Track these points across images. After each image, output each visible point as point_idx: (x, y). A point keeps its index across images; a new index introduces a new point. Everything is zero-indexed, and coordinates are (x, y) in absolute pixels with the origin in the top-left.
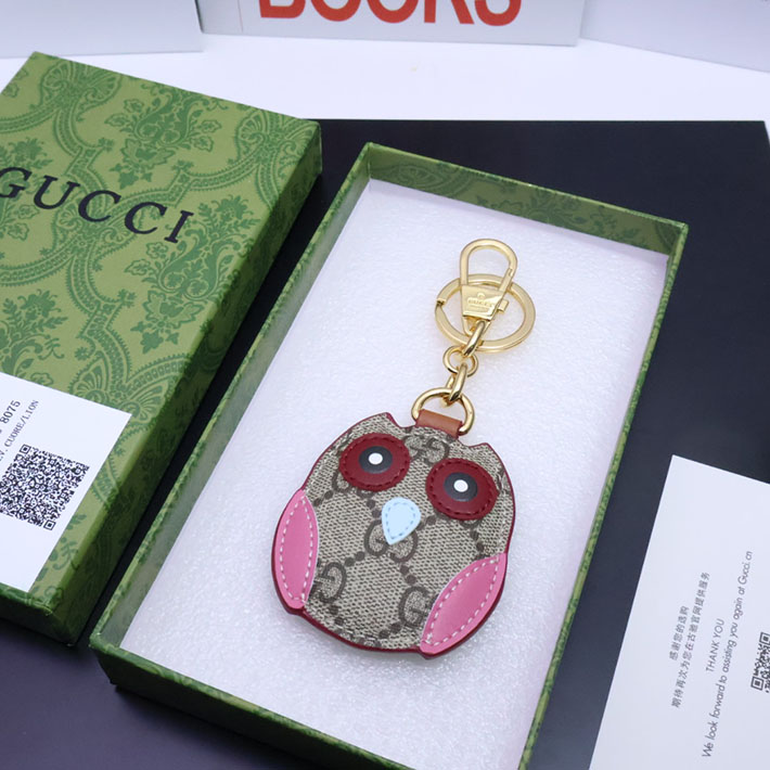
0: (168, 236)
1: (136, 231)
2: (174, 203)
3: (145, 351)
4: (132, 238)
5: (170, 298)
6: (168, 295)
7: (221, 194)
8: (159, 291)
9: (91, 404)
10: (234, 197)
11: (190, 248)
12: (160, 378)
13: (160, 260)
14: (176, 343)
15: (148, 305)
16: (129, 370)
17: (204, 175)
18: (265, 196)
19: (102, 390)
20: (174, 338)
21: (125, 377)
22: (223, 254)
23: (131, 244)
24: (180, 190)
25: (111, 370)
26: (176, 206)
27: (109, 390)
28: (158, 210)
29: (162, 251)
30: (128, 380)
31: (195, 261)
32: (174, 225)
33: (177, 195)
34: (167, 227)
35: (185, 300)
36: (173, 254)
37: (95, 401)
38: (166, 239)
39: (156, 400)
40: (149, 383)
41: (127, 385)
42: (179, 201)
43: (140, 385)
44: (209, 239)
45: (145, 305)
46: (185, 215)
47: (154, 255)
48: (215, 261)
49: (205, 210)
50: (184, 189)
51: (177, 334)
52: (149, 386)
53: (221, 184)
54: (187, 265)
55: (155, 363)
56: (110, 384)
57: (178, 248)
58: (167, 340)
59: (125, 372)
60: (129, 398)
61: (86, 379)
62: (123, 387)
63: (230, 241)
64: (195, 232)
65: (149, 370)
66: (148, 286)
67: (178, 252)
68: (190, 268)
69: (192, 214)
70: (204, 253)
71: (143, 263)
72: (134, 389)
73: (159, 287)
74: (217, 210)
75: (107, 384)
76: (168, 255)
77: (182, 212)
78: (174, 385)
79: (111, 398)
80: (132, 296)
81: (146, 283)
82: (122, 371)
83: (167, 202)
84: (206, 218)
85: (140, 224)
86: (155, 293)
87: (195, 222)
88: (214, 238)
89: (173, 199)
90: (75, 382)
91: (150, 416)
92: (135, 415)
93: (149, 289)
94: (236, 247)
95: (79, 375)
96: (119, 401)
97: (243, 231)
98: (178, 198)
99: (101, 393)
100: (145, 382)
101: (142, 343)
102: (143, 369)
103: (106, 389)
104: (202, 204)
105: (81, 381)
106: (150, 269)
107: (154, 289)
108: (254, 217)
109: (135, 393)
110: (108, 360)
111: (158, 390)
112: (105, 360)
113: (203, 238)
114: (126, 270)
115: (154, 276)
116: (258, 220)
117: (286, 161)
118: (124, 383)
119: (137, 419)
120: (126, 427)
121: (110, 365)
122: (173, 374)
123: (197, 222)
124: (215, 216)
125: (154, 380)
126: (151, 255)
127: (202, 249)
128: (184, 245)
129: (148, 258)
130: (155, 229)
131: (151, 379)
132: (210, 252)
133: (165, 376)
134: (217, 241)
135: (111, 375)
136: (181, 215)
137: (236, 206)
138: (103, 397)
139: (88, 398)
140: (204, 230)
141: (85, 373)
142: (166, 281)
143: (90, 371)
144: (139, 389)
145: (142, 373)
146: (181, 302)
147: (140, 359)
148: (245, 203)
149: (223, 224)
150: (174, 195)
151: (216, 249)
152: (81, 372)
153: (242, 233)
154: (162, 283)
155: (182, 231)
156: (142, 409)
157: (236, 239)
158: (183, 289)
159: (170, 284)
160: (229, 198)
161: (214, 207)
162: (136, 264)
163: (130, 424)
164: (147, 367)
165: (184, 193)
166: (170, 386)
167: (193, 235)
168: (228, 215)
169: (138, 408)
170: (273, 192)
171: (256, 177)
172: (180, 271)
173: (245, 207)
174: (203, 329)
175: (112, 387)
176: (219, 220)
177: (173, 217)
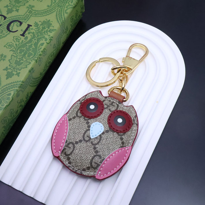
0: (22, 34)
1: (10, 31)
2: (25, 21)
3: (7, 79)
4: (9, 34)
5: (19, 58)
6: (18, 57)
7: (43, 19)
8: (15, 55)
10: (48, 20)
11: (29, 39)
13: (17, 43)
15: (10, 61)
17: (38, 11)
18: (59, 21)
22: (41, 42)
23: (8, 36)
24: (29, 16)
26: (26, 22)
28: (19, 23)
29: (19, 40)
31: (30, 44)
32: (24, 30)
33: (27, 18)
34: (22, 30)
35: (25, 60)
36: (23, 41)
38: (21, 35)
42: (27, 20)
43: (3, 92)
44: (36, 36)
45: (9, 60)
46: (29, 26)
47: (15, 41)
48: (38, 45)
49: (36, 24)
50: (30, 16)
53: (44, 15)
54: (27, 45)
57: (25, 39)
63: (44, 37)
64: (31, 33)
66: (12, 53)
67: (24, 40)
68: (28, 47)
69: (31, 26)
70: (34, 41)
71: (11, 44)
73: (15, 54)
74: (41, 25)
76: (21, 41)
77: (28, 25)
80: (5, 56)
81: (11, 52)
83: (23, 20)
84: (37, 28)
85: (12, 28)
86: (14, 56)
87: (32, 29)
88: (38, 36)
89: (26, 20)
93: (12, 54)
94: (46, 40)
97: (49, 33)
98: (27, 19)
100: (5, 91)
102: (5, 86)
104: (35, 22)
106: (13, 46)
107: (14, 54)
108: (54, 28)
113: (34, 35)
114: (4, 46)
115: (14, 49)
116: (55, 30)
117: (68, 7)
123: (33, 29)
124: (40, 27)
126: (14, 41)
127: (33, 40)
128: (27, 38)
129: (13, 42)
130: (17, 31)
132: (36, 41)
134: (39, 37)
136: (27, 26)
137: (48, 23)
140: (35, 33)
142: (18, 51)
146: (23, 60)
148: (51, 23)
149: (42, 30)
150: (26, 18)
151: (38, 40)
153: (49, 34)
154: (17, 52)
155: (27, 32)
157: (46, 37)
158: (24, 55)
159: (20, 53)
160: (46, 20)
161: (40, 23)
162: (8, 44)
164: (7, 85)
165: (30, 17)
167: (31, 34)
168: (45, 27)
170: (62, 19)
171: (57, 14)
172: (24, 48)
173: (51, 24)
176: (41, 29)
177: (24, 26)
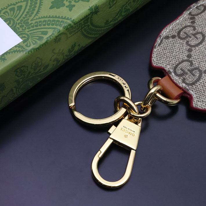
9: (5, 25)
12: (50, 26)
14: (70, 10)
16: (36, 15)
19: (16, 20)
20: (71, 7)
21: (32, 18)
25: (27, 10)
27: (19, 21)
30: (32, 20)
37: (8, 24)
39: (40, 38)
40: (42, 27)
41: (30, 22)
51: (74, 6)
52: (41, 28)
55: (53, 17)
56: (22, 18)
58: (67, 7)
59: (33, 15)
60: (27, 30)
61: (11, 10)
62: (28, 23)
65: (47, 19)
72: (33, 27)
75: (20, 17)
78: (56, 34)
79: (18, 26)
82: (32, 13)
90: (5, 9)
91: (33, 46)
92: (24, 42)
95: (9, 6)
96: (21, 30)
99: (14, 21)
101: (52, 3)
103: (18, 20)
105: (8, 10)
109: (32, 29)
110: (29, 4)
111: (45, 33)
112: (27, 3)
118: (29, 21)
119: (24, 45)
120: (16, 46)
121: (28, 7)
122: (59, 27)
125: (47, 26)
131: (45, 25)
133: (54, 26)
135: (25, 13)
138: (13, 24)
139: (5, 21)
141: (12, 6)
143: (16, 7)
144: (35, 28)
145: (42, 20)
147: (46, 11)
152: (11, 5)
156: (30, 40)
163: (19, 46)
166: (53, 34)
169: (28, 39)
174: (91, 9)
175: (22, 20)
